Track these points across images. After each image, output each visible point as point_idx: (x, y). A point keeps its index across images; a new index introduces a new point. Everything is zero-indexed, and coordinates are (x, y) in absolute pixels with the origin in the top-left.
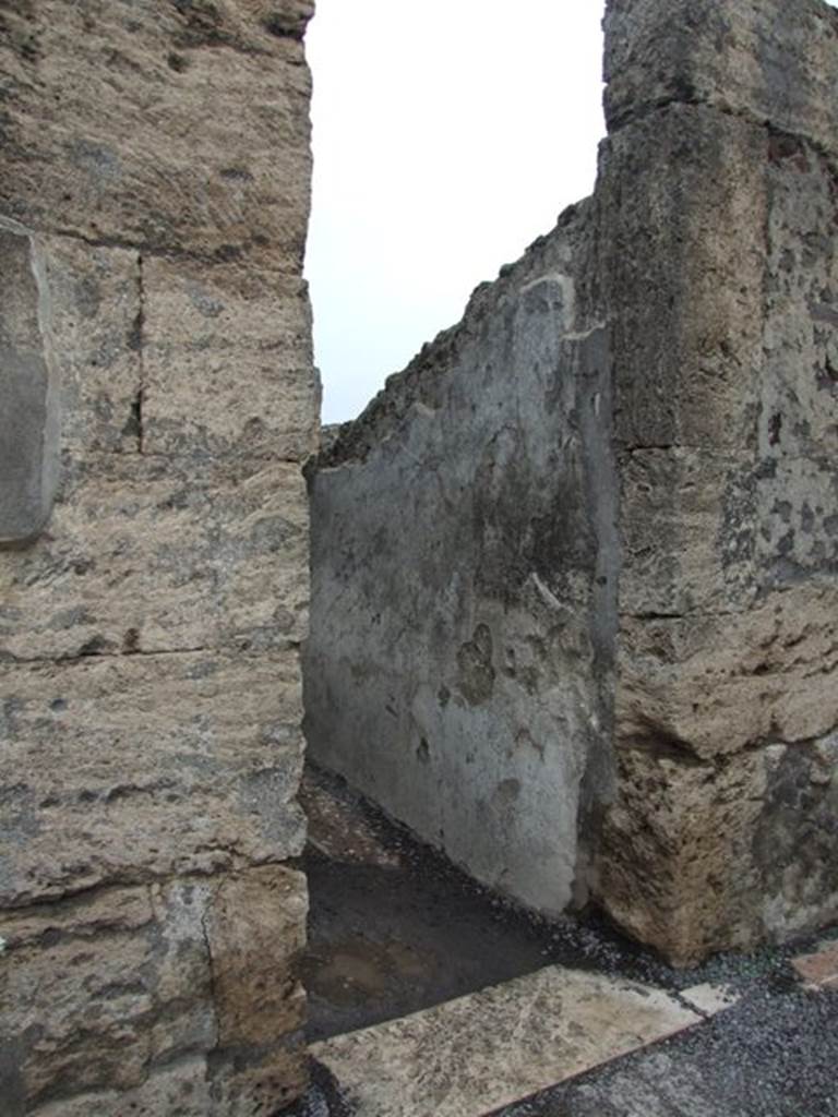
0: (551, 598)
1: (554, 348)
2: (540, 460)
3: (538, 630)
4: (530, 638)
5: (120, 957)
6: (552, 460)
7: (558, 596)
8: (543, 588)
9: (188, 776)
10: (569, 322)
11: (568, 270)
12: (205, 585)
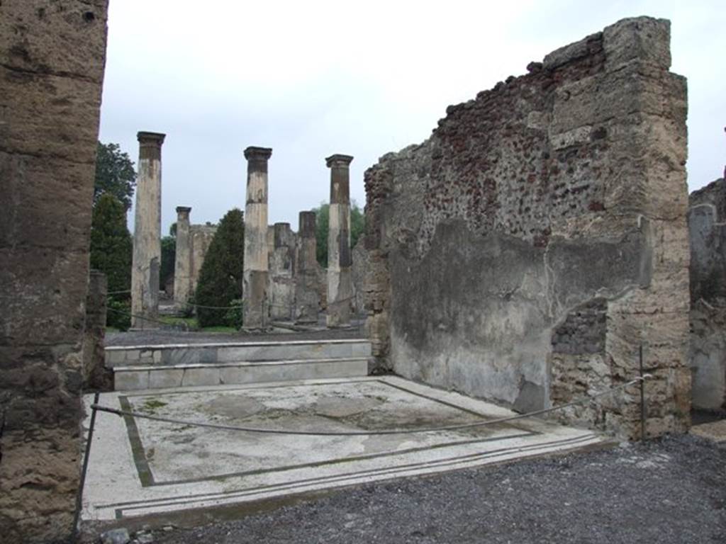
0: (709, 306)
1: (709, 228)
2: (704, 262)
3: (705, 316)
4: (701, 320)
5: (661, 384)
6: (709, 262)
7: (713, 306)
8: (706, 303)
9: (671, 343)
10: (715, 220)
11: (714, 203)
12: (673, 297)
